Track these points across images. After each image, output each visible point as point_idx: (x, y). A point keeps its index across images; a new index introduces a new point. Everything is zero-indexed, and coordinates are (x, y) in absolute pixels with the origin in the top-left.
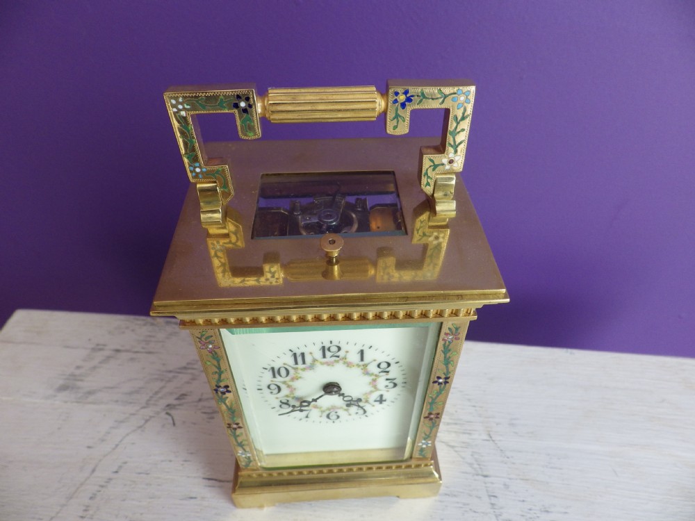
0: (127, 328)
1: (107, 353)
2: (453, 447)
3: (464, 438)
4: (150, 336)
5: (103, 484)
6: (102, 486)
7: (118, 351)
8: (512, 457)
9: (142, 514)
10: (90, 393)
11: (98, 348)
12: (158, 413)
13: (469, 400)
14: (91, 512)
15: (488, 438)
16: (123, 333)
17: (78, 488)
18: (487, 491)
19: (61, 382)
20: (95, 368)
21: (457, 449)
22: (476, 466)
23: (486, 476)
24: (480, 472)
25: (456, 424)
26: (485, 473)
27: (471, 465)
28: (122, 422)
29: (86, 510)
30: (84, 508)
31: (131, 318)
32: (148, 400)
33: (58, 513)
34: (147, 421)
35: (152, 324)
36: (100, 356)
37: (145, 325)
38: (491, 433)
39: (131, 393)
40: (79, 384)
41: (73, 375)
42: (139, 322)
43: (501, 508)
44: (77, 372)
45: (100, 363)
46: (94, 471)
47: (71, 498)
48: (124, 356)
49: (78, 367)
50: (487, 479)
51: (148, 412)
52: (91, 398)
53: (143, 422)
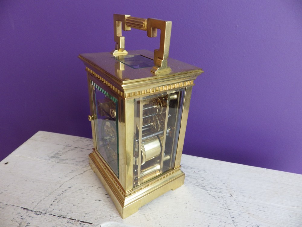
0: (81, 141)
1: (72, 148)
2: (214, 197)
3: (220, 194)
4: (89, 144)
5: (64, 191)
6: (64, 192)
7: (76, 147)
8: (242, 204)
9: (79, 204)
10: (63, 160)
11: (69, 146)
12: (90, 170)
13: (222, 181)
14: (58, 200)
15: (231, 196)
16: (79, 142)
17: (54, 191)
18: (230, 215)
19: (53, 155)
20: (66, 152)
21: (216, 198)
22: (225, 205)
23: (230, 210)
24: (227, 208)
25: (216, 189)
26: (229, 208)
27: (223, 204)
28: (75, 171)
29: (56, 199)
30: (55, 198)
31: (83, 138)
32: (86, 165)
33: (44, 199)
34: (85, 172)
35: (91, 141)
36: (69, 148)
37: (88, 140)
38: (232, 194)
39: (79, 162)
40: (59, 156)
41: (57, 153)
42: (86, 139)
43: (237, 222)
44: (59, 153)
45: (69, 151)
46: (61, 186)
47: (50, 194)
48: (78, 149)
49: (60, 151)
50: (230, 211)
51: (86, 169)
52: (63, 162)
53: (83, 172)
